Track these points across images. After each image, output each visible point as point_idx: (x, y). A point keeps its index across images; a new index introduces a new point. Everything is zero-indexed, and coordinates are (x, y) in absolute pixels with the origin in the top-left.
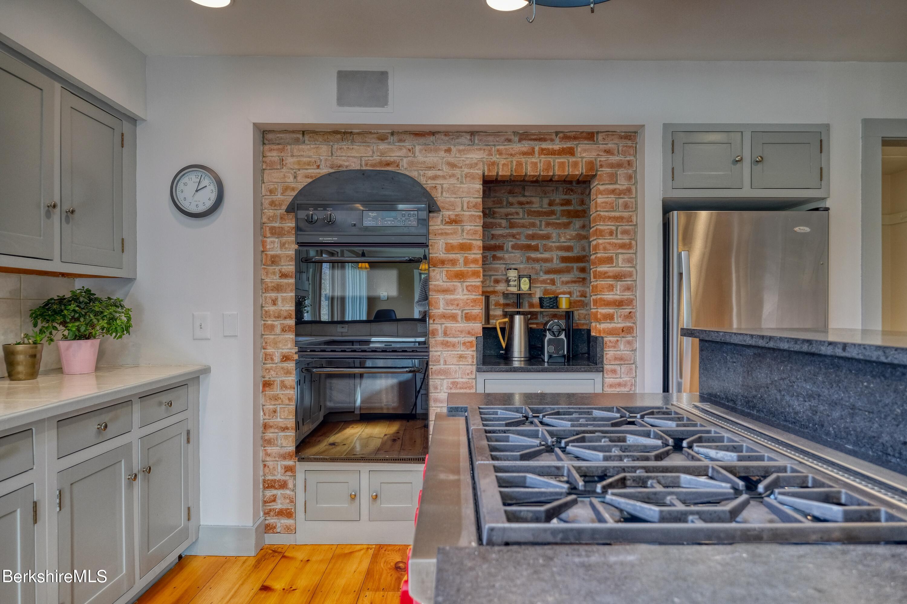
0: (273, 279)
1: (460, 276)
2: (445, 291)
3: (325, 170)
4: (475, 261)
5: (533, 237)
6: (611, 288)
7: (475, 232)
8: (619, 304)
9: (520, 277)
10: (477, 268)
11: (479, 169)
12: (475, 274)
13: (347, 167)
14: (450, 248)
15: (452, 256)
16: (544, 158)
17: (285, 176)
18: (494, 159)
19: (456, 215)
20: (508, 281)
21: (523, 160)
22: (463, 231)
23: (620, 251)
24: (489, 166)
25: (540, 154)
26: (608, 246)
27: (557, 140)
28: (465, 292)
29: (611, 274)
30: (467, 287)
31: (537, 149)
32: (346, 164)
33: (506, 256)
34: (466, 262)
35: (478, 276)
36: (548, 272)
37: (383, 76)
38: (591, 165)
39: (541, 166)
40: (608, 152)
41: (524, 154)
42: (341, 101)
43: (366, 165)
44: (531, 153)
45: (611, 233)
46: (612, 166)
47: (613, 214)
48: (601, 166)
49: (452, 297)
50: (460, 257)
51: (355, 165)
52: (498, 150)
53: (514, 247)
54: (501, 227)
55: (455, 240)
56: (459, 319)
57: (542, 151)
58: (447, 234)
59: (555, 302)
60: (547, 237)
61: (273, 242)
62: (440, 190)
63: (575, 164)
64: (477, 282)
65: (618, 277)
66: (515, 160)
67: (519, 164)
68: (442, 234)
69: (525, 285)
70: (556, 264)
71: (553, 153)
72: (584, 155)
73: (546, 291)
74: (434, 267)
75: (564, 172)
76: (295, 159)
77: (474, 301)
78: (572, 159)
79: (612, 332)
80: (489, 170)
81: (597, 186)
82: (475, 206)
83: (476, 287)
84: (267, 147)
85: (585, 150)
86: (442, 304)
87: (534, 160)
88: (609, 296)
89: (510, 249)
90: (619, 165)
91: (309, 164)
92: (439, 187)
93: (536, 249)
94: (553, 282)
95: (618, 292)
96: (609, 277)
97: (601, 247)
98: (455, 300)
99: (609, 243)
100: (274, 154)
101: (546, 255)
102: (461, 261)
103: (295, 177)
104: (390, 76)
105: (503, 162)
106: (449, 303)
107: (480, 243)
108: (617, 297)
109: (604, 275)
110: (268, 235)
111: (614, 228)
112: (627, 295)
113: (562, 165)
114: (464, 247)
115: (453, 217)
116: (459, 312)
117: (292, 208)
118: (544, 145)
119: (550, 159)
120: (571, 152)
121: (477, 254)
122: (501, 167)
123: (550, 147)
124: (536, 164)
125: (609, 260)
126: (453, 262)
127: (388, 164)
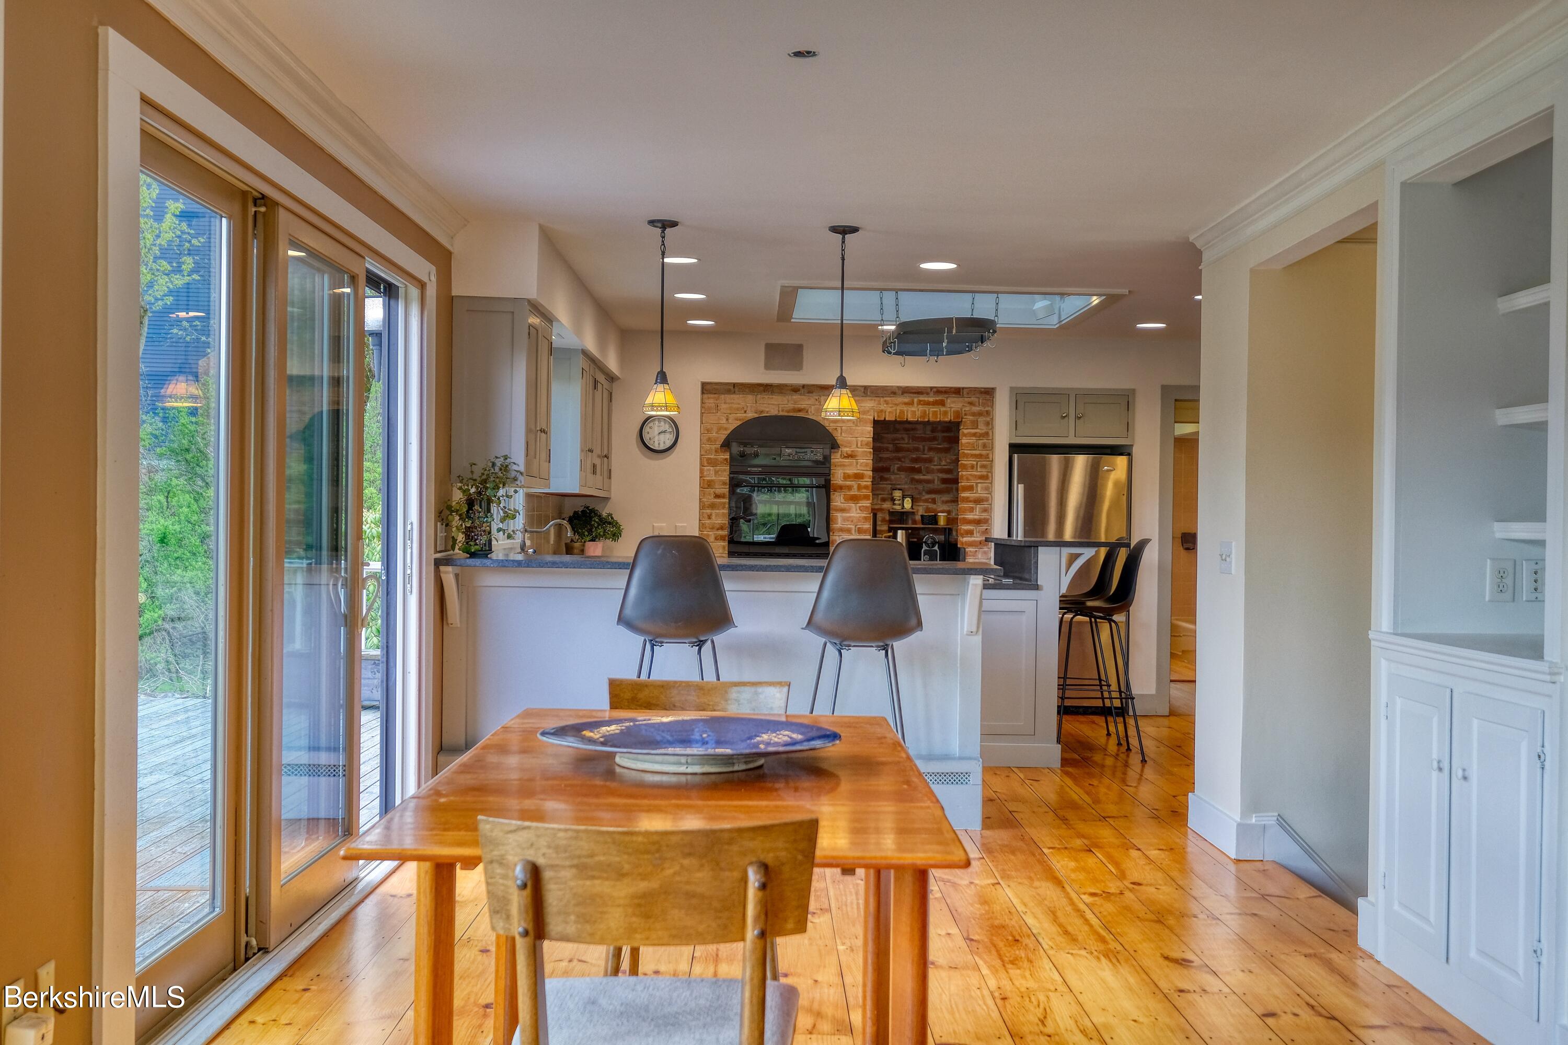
0: (710, 499)
1: (854, 499)
2: (843, 510)
3: (751, 415)
4: (866, 487)
5: (916, 460)
6: (972, 510)
7: (867, 465)
8: (978, 522)
9: (904, 497)
10: (869, 493)
11: (870, 415)
12: (866, 497)
13: (767, 412)
14: (846, 477)
15: (848, 483)
16: (921, 408)
17: (719, 419)
18: (882, 407)
19: (852, 451)
20: (893, 500)
21: (905, 408)
22: (857, 463)
23: (979, 481)
24: (878, 413)
25: (918, 405)
26: (970, 477)
27: (932, 394)
28: (859, 511)
29: (972, 499)
30: (860, 507)
31: (916, 400)
32: (767, 410)
33: (893, 477)
34: (860, 487)
35: (868, 499)
36: (930, 492)
37: (799, 349)
38: (957, 414)
39: (918, 414)
40: (971, 404)
41: (906, 404)
42: (768, 366)
43: (783, 411)
44: (911, 403)
45: (972, 467)
46: (974, 414)
47: (974, 452)
48: (966, 415)
49: (848, 515)
50: (854, 484)
51: (773, 412)
52: (885, 401)
53: (899, 469)
54: (888, 450)
55: (851, 471)
56: (853, 532)
57: (920, 402)
58: (844, 466)
59: (934, 519)
60: (930, 460)
61: (709, 470)
62: (839, 431)
63: (945, 413)
64: (867, 503)
65: (978, 501)
66: (899, 408)
67: (902, 412)
68: (841, 466)
69: (908, 504)
70: (937, 485)
71: (928, 403)
72: (952, 406)
73: (927, 510)
74: (835, 491)
75: (937, 418)
76: (727, 406)
77: (865, 518)
78: (943, 409)
79: (972, 544)
80: (878, 416)
81: (964, 431)
82: (867, 444)
83: (867, 507)
84: (705, 396)
85: (954, 402)
86: (839, 520)
87: (913, 409)
88: (970, 516)
89: (896, 471)
90: (980, 414)
91: (738, 409)
92: (839, 429)
93: (919, 471)
94: (934, 501)
95: (977, 513)
96: (970, 501)
97: (965, 478)
98: (850, 517)
99: (971, 475)
100: (711, 401)
101: (928, 477)
102: (856, 487)
103: (727, 420)
104: (805, 348)
105: (889, 410)
106: (845, 519)
107: (870, 473)
108: (976, 517)
109: (967, 500)
110: (706, 464)
111: (975, 463)
112: (985, 515)
113: (935, 413)
114: (858, 476)
115: (850, 453)
116: (853, 527)
117: (726, 445)
118: (922, 398)
119: (926, 408)
120: (942, 403)
121: (867, 481)
122: (887, 414)
123: (926, 399)
124: (915, 412)
125: (970, 488)
126: (850, 488)
127: (800, 410)
